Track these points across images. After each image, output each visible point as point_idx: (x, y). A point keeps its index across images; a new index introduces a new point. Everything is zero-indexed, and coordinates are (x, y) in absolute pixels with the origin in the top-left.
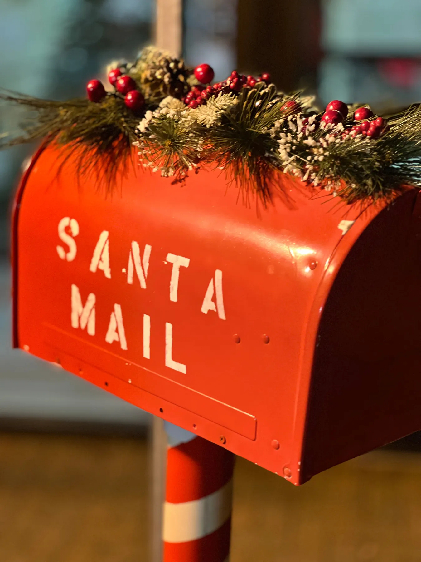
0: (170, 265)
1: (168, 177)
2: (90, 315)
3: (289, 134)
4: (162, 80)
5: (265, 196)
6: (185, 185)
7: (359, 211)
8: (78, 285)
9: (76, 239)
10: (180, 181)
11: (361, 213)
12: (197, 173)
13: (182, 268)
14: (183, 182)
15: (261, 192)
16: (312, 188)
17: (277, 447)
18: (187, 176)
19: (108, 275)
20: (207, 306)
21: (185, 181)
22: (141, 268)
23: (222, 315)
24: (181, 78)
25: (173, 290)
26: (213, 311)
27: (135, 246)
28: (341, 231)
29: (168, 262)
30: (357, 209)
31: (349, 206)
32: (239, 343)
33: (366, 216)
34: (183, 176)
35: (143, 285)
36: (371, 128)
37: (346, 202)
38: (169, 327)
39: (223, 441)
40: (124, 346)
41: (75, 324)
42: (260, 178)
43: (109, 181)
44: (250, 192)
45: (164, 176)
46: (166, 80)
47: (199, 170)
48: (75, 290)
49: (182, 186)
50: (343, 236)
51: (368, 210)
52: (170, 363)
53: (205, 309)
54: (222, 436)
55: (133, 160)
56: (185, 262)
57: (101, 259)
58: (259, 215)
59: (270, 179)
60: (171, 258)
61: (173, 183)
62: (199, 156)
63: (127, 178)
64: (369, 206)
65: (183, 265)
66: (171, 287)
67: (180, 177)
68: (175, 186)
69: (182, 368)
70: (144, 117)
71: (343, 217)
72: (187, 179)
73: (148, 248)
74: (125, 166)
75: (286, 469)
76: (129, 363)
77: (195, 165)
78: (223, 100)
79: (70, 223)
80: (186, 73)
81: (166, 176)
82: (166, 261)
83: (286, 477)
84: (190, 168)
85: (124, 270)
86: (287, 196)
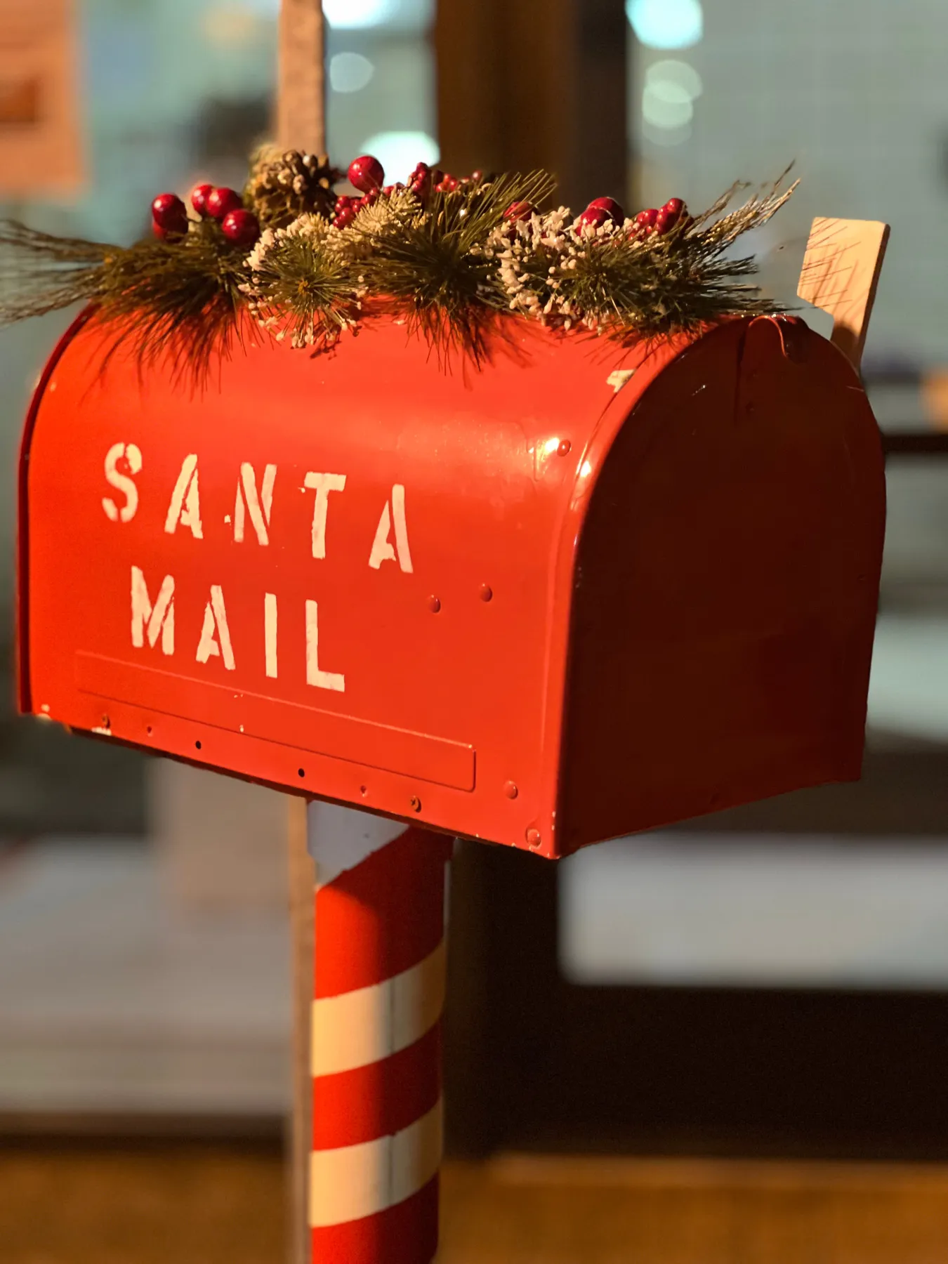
0: (312, 493)
1: (305, 345)
2: (165, 618)
3: (517, 241)
4: (289, 189)
5: (478, 354)
6: (335, 356)
7: (642, 355)
8: (140, 567)
9: (136, 479)
10: (326, 350)
11: (647, 357)
12: (355, 334)
13: (332, 495)
14: (332, 353)
15: (472, 349)
16: (560, 334)
17: (514, 795)
18: (338, 342)
19: (198, 533)
20: (379, 553)
21: (334, 350)
22: (258, 508)
23: (407, 566)
24: (325, 184)
25: (316, 536)
26: (390, 560)
27: (247, 471)
28: (613, 387)
29: (307, 489)
30: (640, 351)
31: (627, 349)
32: (438, 610)
33: (656, 359)
34: (330, 342)
35: (263, 539)
36: (660, 217)
37: (620, 345)
38: (311, 607)
39: (416, 806)
40: (230, 664)
41: (138, 642)
42: (469, 329)
43: (197, 369)
44: (451, 351)
45: (297, 346)
46: (297, 185)
47: (359, 330)
48: (137, 574)
49: (330, 359)
50: (616, 394)
51: (659, 351)
52: (317, 677)
53: (375, 562)
54: (415, 797)
55: (239, 330)
56: (337, 482)
57: (184, 507)
58: (467, 384)
59: (486, 330)
60: (312, 479)
61: (313, 356)
62: (359, 305)
63: (230, 359)
64: (659, 346)
65: (333, 488)
66: (313, 531)
67: (325, 345)
68: (316, 359)
69: (336, 682)
70: (259, 242)
71: (614, 367)
72: (338, 347)
73: (271, 471)
74: (225, 341)
75: (530, 832)
76: (239, 694)
77: (353, 322)
78: (398, 203)
79: (125, 451)
80: (333, 175)
81: (300, 345)
82: (302, 485)
83: (531, 848)
84: (344, 326)
85: (227, 519)
86: (516, 348)
